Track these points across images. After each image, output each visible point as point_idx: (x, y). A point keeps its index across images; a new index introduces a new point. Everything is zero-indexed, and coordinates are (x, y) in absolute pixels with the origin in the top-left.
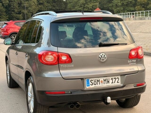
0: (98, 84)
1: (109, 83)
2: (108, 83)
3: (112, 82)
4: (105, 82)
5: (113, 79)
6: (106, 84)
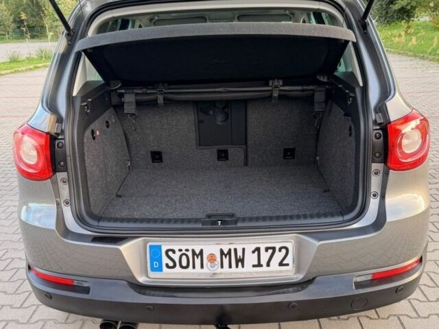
0: (194, 267)
1: (243, 267)
2: (237, 266)
3: (256, 263)
4: (226, 261)
5: (263, 251)
6: (230, 266)
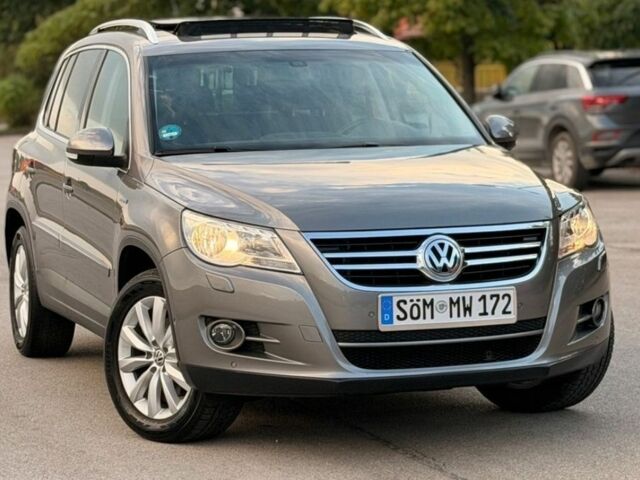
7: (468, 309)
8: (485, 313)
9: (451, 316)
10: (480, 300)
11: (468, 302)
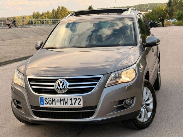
7: (66, 102)
8: (72, 104)
9: (61, 104)
10: (70, 100)
11: (66, 100)
